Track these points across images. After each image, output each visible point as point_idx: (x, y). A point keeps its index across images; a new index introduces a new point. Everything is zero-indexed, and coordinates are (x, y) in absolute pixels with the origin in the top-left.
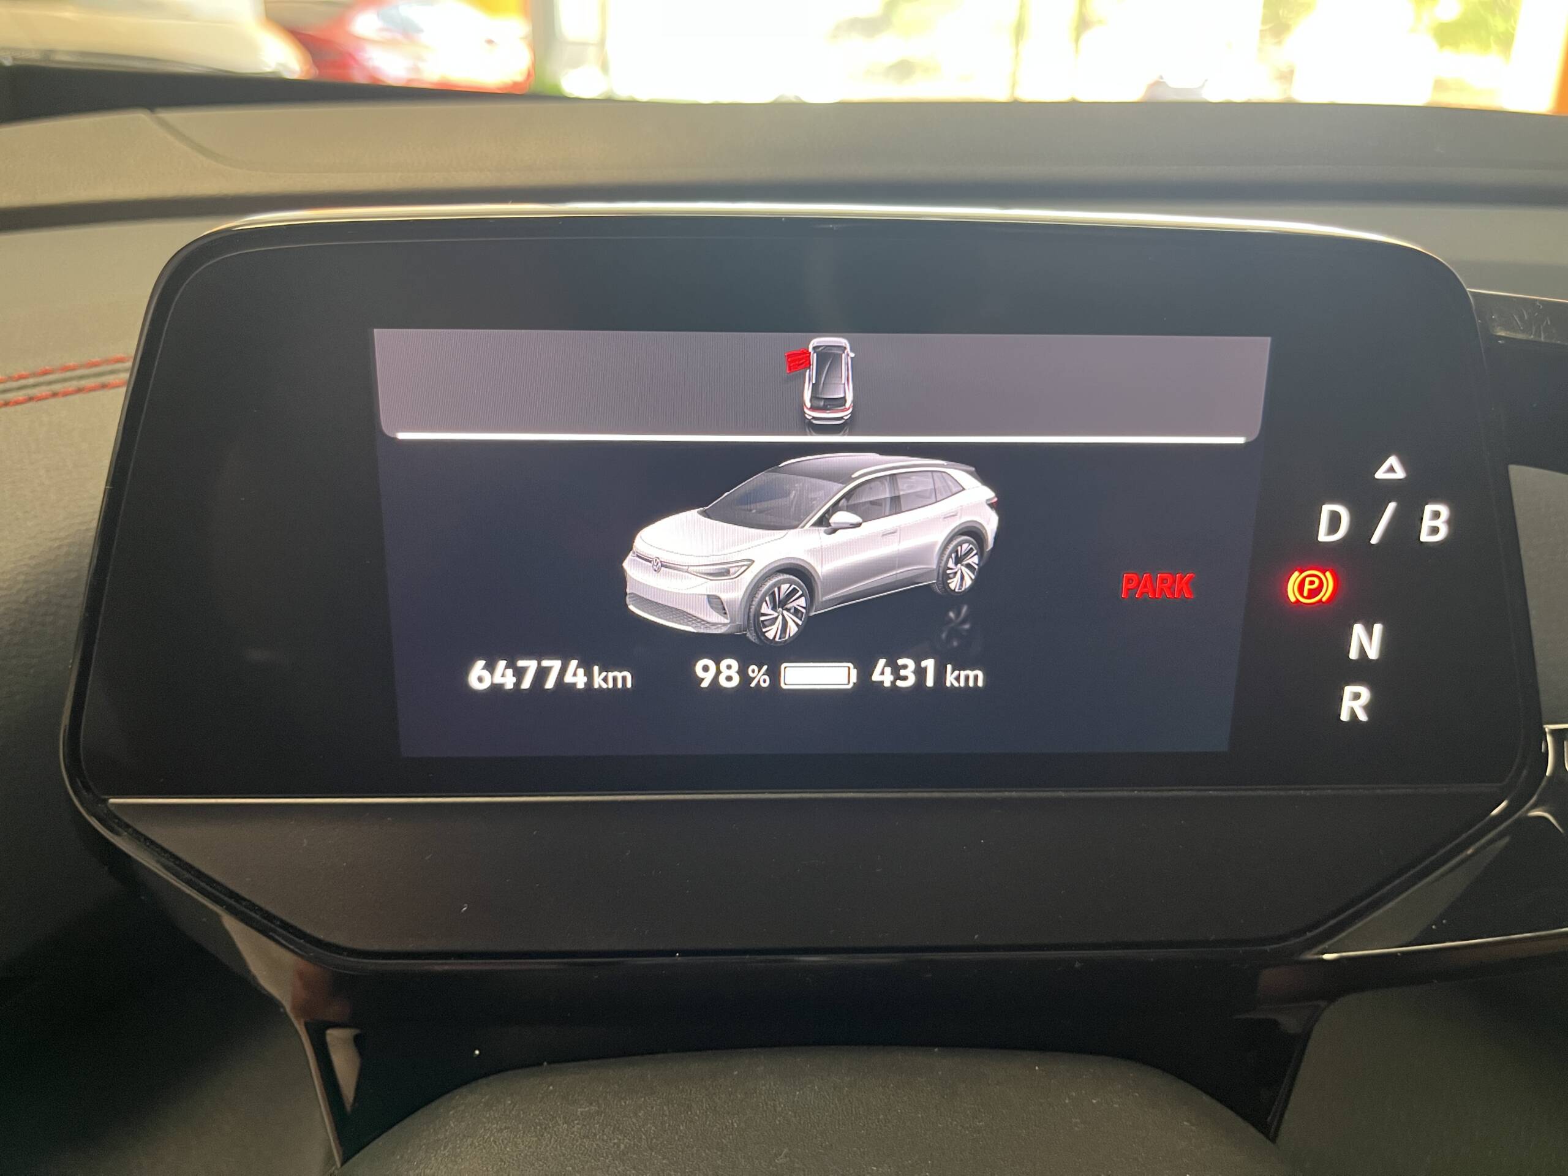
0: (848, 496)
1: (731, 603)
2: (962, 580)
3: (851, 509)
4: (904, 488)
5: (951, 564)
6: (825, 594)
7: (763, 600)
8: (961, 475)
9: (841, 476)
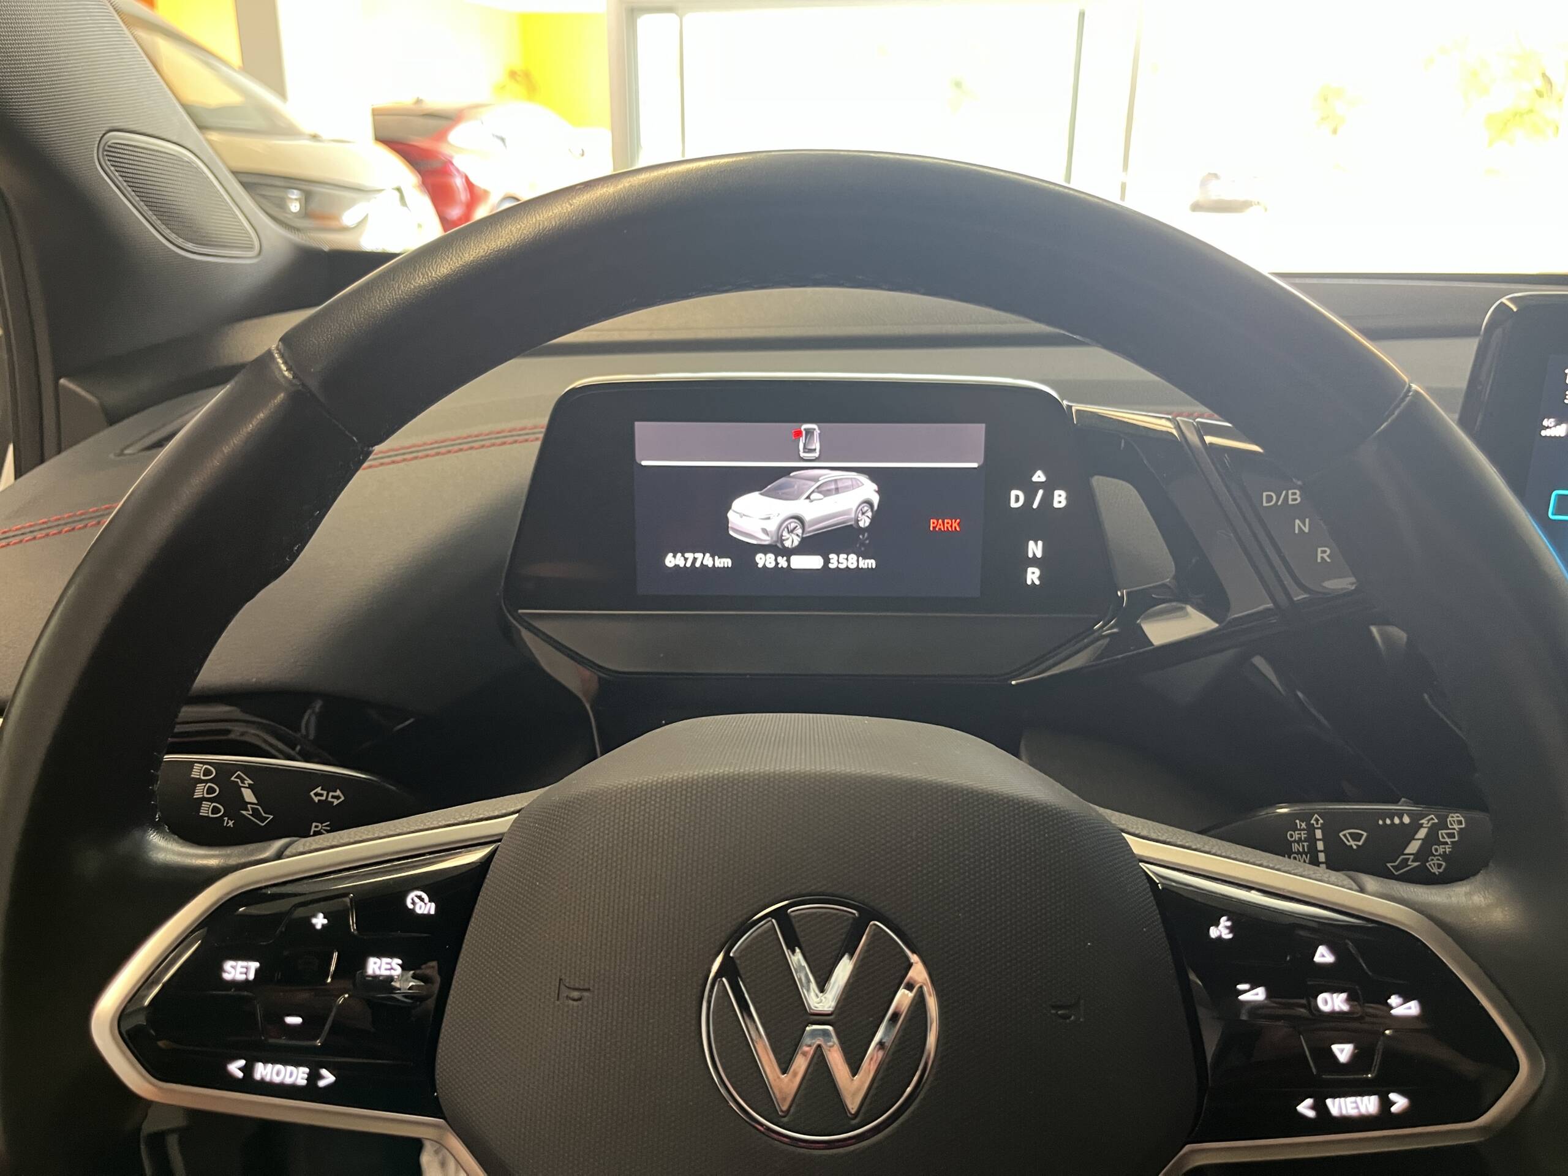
0: (818, 487)
1: (770, 532)
2: (864, 522)
3: (820, 492)
4: (840, 485)
5: (860, 515)
6: (810, 526)
7: (784, 530)
8: (863, 479)
9: (815, 479)
